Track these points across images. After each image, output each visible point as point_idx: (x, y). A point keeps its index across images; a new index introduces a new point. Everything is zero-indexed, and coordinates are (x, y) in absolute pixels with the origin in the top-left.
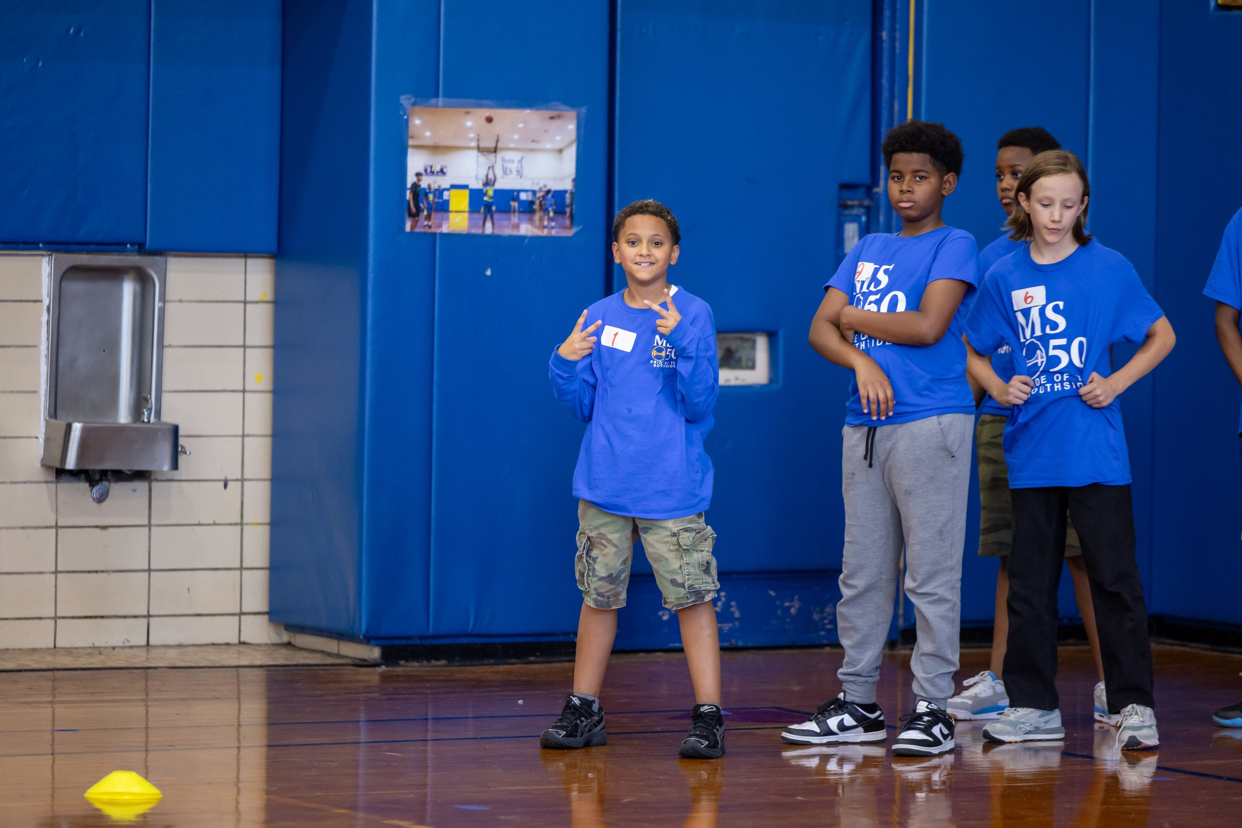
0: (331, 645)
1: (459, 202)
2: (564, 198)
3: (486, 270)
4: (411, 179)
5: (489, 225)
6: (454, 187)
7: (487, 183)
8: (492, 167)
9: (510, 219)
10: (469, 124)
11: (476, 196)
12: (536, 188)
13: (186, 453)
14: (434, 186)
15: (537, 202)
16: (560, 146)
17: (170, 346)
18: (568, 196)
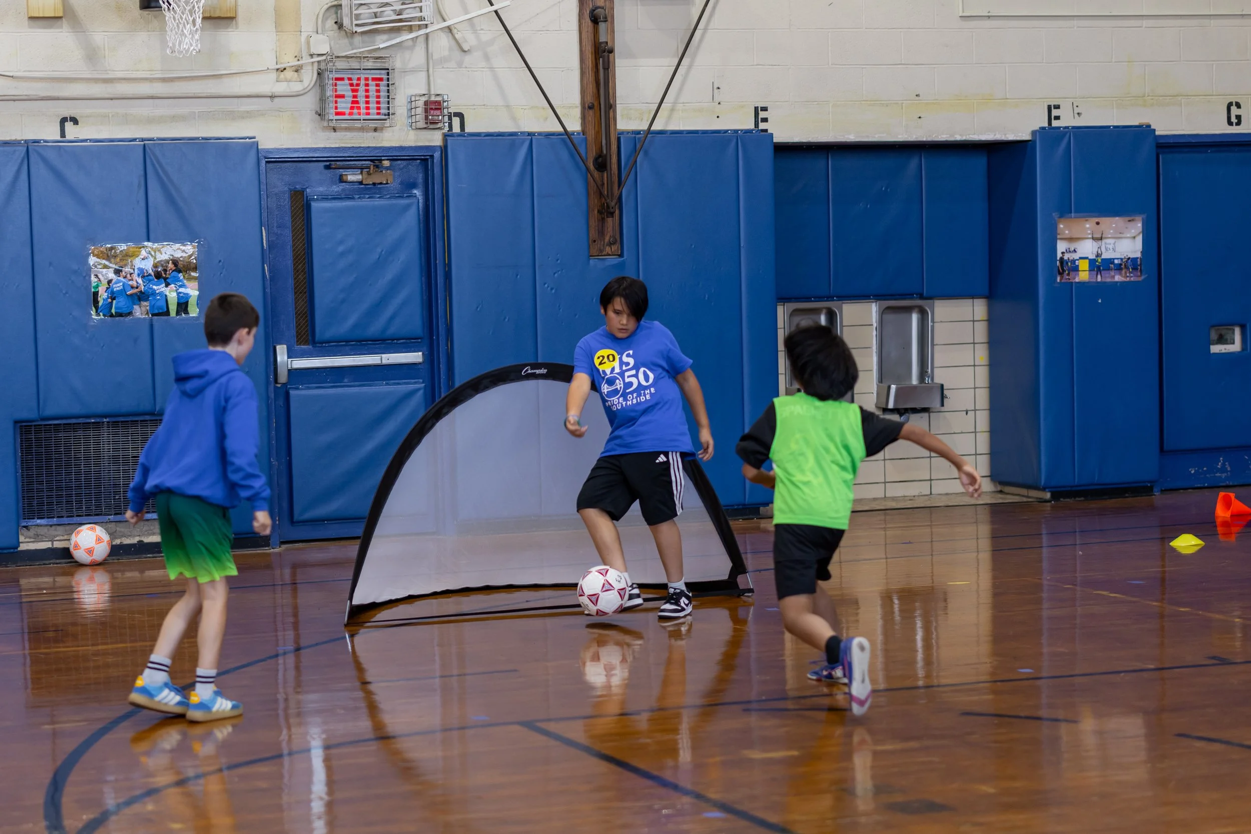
0: (1024, 491)
1: (1084, 265)
2: (1137, 261)
3: (1099, 300)
4: (1059, 255)
5: (1099, 277)
6: (1081, 258)
7: (1098, 255)
8: (1100, 248)
9: (1110, 273)
10: (1088, 226)
11: (1092, 262)
12: (1123, 257)
13: (947, 398)
14: (1071, 258)
15: (1124, 264)
16: (1133, 235)
17: (937, 345)
18: (1139, 260)
